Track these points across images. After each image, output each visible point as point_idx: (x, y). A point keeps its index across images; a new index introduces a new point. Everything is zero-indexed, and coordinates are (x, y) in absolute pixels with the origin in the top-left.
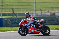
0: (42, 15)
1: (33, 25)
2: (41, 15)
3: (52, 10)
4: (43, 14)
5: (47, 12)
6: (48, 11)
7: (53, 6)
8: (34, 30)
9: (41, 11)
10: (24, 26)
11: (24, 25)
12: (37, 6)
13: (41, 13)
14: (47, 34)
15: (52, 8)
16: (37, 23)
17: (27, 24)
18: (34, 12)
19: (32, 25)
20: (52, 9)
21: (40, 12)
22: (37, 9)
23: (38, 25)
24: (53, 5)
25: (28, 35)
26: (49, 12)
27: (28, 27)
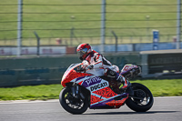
0: (41, 52)
1: (103, 81)
2: (38, 51)
3: (72, 36)
4: (44, 50)
5: (57, 43)
6: (60, 41)
7: (76, 25)
8: (108, 96)
9: (38, 39)
10: (79, 85)
11: (78, 82)
12: (26, 25)
13: (38, 46)
14: (144, 110)
15: (72, 29)
16: (116, 74)
17: (86, 78)
18: (17, 43)
19: (100, 81)
20: (72, 33)
21: (35, 42)
22: (26, 33)
23: (119, 81)
24: (74, 20)
25: (89, 110)
26: (63, 43)
27: (89, 88)
